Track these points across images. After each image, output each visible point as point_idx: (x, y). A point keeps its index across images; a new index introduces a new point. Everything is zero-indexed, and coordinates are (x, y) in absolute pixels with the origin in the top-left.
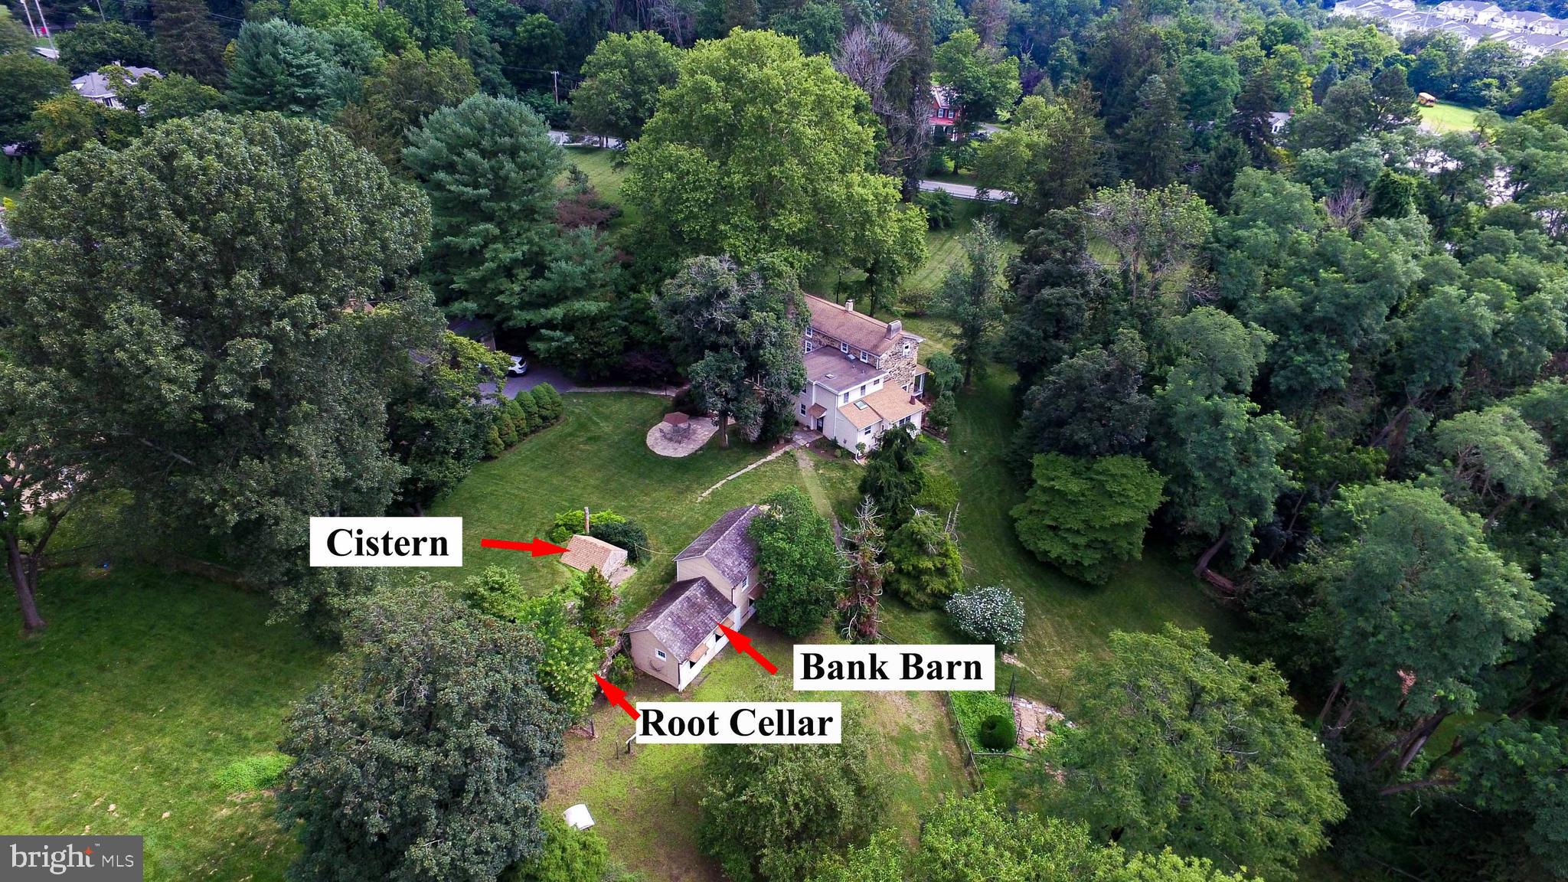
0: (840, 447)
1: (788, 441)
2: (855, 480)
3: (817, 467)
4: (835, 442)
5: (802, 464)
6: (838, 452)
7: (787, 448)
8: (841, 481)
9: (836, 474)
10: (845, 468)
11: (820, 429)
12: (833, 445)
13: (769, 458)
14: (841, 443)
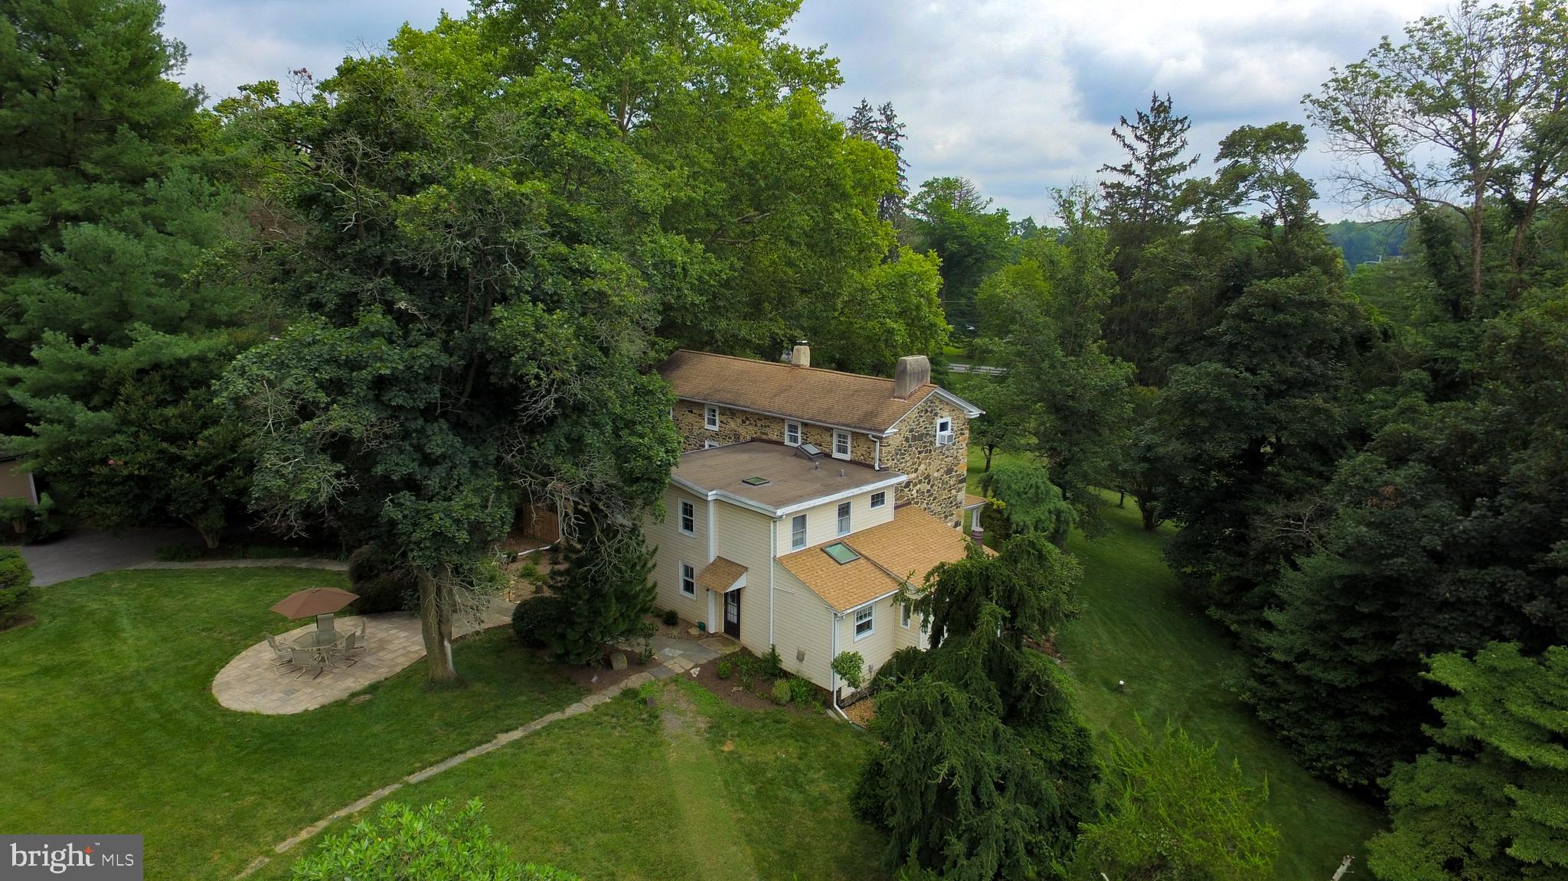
0: (786, 675)
1: (640, 662)
2: (836, 771)
3: (716, 732)
4: (773, 659)
5: (672, 725)
6: (781, 688)
7: (635, 681)
8: (793, 778)
9: (776, 754)
10: (802, 734)
11: (733, 629)
12: (770, 668)
13: (574, 710)
14: (788, 663)
